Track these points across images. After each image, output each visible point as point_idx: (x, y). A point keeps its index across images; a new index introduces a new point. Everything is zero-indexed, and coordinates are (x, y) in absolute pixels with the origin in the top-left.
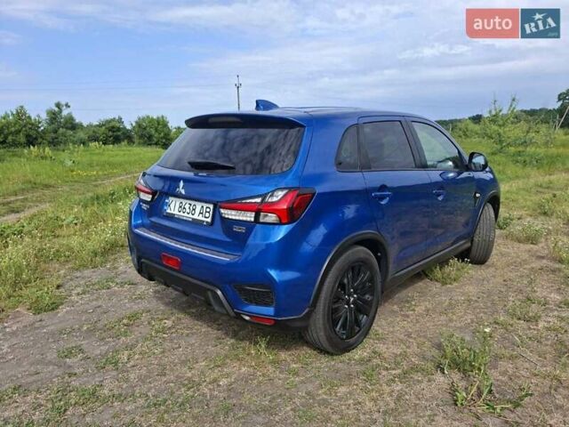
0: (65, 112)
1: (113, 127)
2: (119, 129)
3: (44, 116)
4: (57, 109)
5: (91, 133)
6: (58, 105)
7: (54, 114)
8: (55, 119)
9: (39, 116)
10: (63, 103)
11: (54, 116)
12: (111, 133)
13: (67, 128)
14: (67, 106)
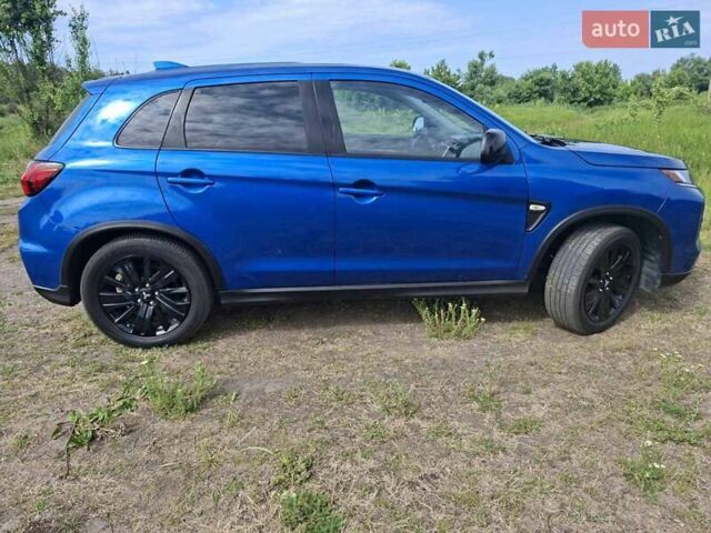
0: (487, 65)
1: (542, 80)
2: (548, 82)
3: (465, 70)
4: (479, 60)
5: (514, 88)
6: (481, 56)
7: (475, 67)
8: (475, 73)
9: (459, 70)
10: (487, 52)
11: (475, 69)
12: (537, 88)
13: (485, 84)
14: (491, 55)
